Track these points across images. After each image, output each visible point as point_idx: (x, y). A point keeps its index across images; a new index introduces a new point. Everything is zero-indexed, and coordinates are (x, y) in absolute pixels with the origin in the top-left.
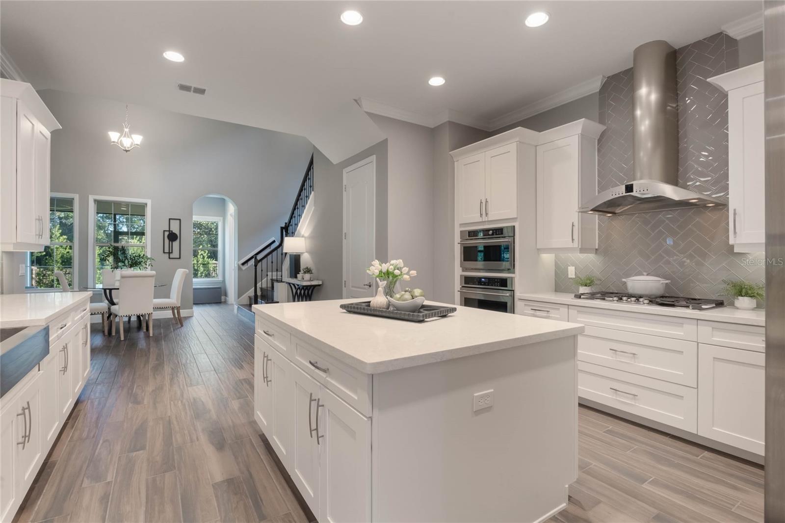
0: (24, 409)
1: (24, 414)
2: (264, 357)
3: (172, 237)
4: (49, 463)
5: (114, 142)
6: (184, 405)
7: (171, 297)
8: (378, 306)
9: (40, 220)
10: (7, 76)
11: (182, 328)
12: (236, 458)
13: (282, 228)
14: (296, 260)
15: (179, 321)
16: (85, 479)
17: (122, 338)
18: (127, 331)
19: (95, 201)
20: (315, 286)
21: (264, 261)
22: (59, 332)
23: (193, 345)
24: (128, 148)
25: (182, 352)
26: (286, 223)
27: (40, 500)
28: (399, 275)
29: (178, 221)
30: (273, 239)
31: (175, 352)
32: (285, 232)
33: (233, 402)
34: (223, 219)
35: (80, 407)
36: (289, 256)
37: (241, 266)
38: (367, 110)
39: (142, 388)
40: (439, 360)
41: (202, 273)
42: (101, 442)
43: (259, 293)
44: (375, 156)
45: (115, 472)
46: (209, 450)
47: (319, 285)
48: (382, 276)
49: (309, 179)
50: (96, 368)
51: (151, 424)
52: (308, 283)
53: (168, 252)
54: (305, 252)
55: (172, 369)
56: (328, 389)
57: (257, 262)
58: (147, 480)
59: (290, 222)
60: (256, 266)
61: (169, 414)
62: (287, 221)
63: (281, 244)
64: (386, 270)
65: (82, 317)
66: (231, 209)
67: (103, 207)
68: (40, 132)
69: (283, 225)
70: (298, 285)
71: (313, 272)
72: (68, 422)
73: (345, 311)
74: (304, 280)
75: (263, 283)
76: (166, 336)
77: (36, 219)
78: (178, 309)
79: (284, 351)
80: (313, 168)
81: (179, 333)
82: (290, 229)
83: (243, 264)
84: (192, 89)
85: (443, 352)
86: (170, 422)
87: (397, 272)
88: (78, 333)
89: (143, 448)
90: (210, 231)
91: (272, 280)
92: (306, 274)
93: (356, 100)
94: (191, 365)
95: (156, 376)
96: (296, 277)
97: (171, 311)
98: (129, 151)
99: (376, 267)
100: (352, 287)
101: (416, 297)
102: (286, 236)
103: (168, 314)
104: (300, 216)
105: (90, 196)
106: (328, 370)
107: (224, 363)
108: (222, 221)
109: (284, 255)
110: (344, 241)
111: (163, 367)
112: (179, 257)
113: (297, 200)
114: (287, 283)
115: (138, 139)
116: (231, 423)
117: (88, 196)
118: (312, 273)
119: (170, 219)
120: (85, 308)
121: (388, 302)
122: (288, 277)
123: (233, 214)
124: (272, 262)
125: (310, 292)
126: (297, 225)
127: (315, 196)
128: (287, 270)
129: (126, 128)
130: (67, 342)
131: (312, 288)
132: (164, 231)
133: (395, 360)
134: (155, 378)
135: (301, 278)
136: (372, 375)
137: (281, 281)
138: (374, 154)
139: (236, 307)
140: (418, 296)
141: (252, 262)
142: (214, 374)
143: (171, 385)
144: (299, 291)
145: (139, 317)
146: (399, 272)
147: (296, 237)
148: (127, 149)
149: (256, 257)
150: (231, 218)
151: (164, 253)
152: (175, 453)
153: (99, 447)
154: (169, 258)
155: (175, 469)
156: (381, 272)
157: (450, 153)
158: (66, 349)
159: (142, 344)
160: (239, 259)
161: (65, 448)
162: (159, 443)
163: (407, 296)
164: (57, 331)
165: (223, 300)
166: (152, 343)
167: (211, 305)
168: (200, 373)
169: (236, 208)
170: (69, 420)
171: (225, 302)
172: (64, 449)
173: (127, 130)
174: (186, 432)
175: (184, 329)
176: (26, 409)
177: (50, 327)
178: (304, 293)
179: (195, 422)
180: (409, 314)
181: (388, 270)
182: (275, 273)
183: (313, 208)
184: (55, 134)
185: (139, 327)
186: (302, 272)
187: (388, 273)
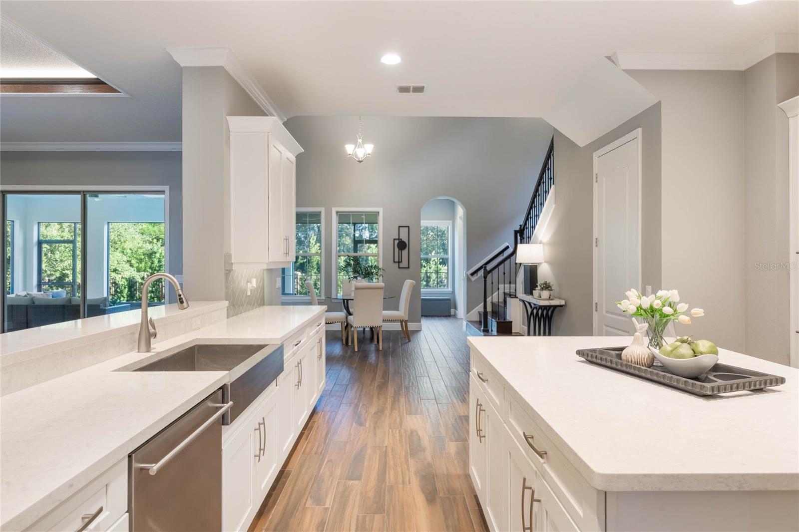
0: (259, 424)
1: (259, 429)
2: (478, 405)
3: (402, 245)
4: (285, 472)
5: (350, 155)
6: (401, 436)
7: (400, 309)
8: (634, 360)
9: (287, 239)
10: (267, 113)
11: (410, 343)
12: (446, 519)
13: (516, 232)
14: (532, 272)
15: (406, 336)
16: (309, 498)
17: (356, 350)
18: (361, 341)
19: (337, 212)
20: (555, 307)
21: (495, 272)
22: (294, 349)
23: (417, 365)
24: (362, 158)
25: (406, 372)
26: (521, 226)
27: (274, 509)
28: (672, 315)
29: (407, 229)
30: (506, 244)
31: (400, 371)
32: (520, 236)
33: (450, 443)
34: (452, 222)
35: (315, 418)
36: (523, 267)
37: (470, 276)
38: (624, 68)
39: (366, 408)
40: (735, 489)
41: (434, 280)
42: (326, 461)
43: (489, 309)
44: (640, 130)
45: (333, 497)
46: (420, 500)
47: (561, 306)
48: (641, 315)
49: (548, 170)
50: (331, 378)
51: (369, 451)
52: (546, 303)
53: (398, 261)
54: (543, 261)
55: (395, 391)
56: (545, 480)
57: (487, 273)
58: (358, 516)
59: (525, 224)
60: (485, 277)
61: (386, 444)
62: (522, 223)
63: (514, 252)
64: (648, 306)
65: (317, 332)
66: (460, 211)
67: (344, 218)
68: (287, 158)
69: (518, 229)
70: (535, 305)
71: (553, 288)
72: (304, 433)
73: (583, 359)
74: (541, 298)
75: (495, 297)
76: (394, 351)
77: (284, 239)
78: (406, 322)
79: (498, 405)
80: (553, 155)
81: (406, 349)
82: (526, 232)
83: (472, 274)
84: (411, 89)
85: (743, 475)
86: (386, 453)
87: (667, 310)
88: (313, 347)
89: (358, 478)
90: (443, 234)
91: (505, 294)
92: (544, 291)
93: (609, 58)
94: (413, 389)
95: (380, 396)
96: (531, 294)
97: (400, 323)
98: (362, 161)
99: (632, 301)
100: (607, 312)
101: (702, 354)
102: (521, 242)
103: (397, 327)
104: (537, 216)
105: (333, 208)
106: (546, 453)
107: (446, 391)
108: (451, 226)
109: (518, 265)
110: (595, 249)
111: (387, 387)
112: (407, 267)
113: (534, 197)
114: (521, 300)
115: (369, 148)
116: (445, 472)
117: (332, 209)
118: (551, 290)
119: (399, 227)
120: (320, 322)
121: (651, 356)
122: (523, 294)
123: (463, 216)
124: (504, 274)
125: (550, 313)
126: (533, 227)
127: (556, 191)
128: (522, 283)
129: (360, 139)
130: (301, 358)
131: (552, 308)
132: (394, 239)
133: (645, 475)
134: (379, 399)
135: (538, 295)
136: (606, 493)
137: (516, 297)
138: (640, 127)
139: (465, 323)
140: (705, 354)
141: (481, 272)
142: (434, 404)
143: (392, 409)
144: (535, 311)
145: (371, 329)
146: (672, 310)
147: (532, 243)
148: (360, 160)
149: (485, 267)
150: (461, 221)
151: (394, 262)
152: (386, 493)
153: (323, 467)
154: (399, 268)
155: (384, 512)
156: (639, 308)
157: (778, 105)
158: (300, 365)
159: (373, 358)
160: (468, 269)
161: (298, 459)
162: (374, 475)
163: (685, 350)
164: (293, 347)
165: (452, 313)
166: (381, 359)
167: (440, 318)
168: (421, 399)
169: (465, 210)
170: (305, 430)
171: (455, 316)
172: (297, 461)
173: (360, 141)
174: (399, 470)
175: (411, 345)
176: (262, 424)
177: (284, 346)
178: (542, 313)
179: (409, 459)
180: (685, 381)
181: (651, 307)
182: (507, 286)
183: (554, 206)
184: (299, 157)
185: (372, 339)
186: (539, 288)
187: (652, 311)
